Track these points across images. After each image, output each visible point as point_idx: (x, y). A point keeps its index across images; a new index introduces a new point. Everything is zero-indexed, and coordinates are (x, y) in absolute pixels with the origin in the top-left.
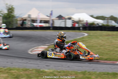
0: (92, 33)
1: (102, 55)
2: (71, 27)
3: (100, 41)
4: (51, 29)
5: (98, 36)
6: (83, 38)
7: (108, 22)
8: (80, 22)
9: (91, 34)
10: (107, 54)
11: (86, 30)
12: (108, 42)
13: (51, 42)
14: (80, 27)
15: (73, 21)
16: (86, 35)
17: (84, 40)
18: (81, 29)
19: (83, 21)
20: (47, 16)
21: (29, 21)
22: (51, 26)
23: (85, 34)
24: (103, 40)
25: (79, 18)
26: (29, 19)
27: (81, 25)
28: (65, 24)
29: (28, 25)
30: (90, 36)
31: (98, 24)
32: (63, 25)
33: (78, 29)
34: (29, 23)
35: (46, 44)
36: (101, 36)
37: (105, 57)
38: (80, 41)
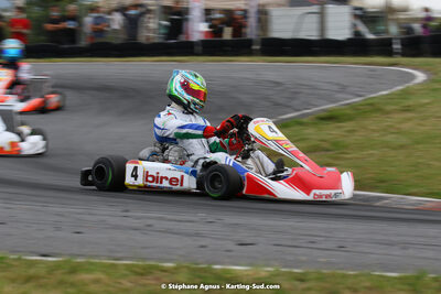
2: (349, 40)
4: (254, 47)
6: (406, 94)
14: (391, 39)
16: (420, 76)
17: (411, 102)
18: (397, 46)
27: (394, 30)
28: (322, 26)
30: (436, 86)
32: (309, 32)
33: (383, 48)
38: (389, 108)
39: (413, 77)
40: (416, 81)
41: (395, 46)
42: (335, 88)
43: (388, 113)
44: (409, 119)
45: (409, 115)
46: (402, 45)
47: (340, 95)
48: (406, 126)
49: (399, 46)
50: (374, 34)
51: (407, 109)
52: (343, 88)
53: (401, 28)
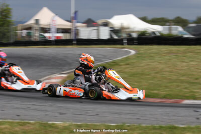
0: (144, 48)
1: (159, 90)
2: (108, 39)
3: (156, 64)
5: (152, 55)
6: (127, 59)
7: (170, 29)
8: (123, 31)
9: (142, 51)
10: (165, 86)
11: (133, 44)
12: (169, 66)
14: (123, 39)
15: (111, 28)
16: (133, 52)
17: (128, 62)
19: (128, 28)
20: (68, 21)
21: (36, 30)
22: (74, 38)
24: (161, 62)
25: (122, 24)
26: (36, 27)
27: (124, 36)
28: (98, 34)
29: (36, 36)
30: (139, 56)
31: (154, 33)
32: (93, 36)
33: (119, 42)
34: (37, 34)
35: (64, 71)
36: (158, 54)
37: (163, 93)
38: (121, 64)
39: (130, 52)
40: (131, 54)
41: (124, 41)
42: (102, 56)
43: (120, 65)
44: (128, 68)
45: (128, 66)
46: (127, 41)
47: (103, 59)
48: (127, 70)
50: (117, 35)
51: (128, 64)
52: (105, 57)
53: (127, 34)
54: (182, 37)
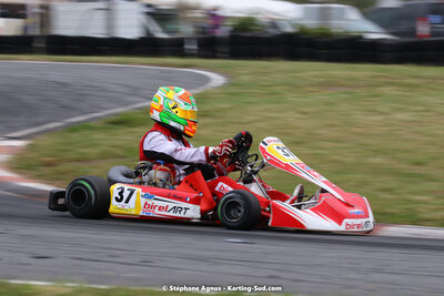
0: (249, 69)
2: (142, 38)
5: (277, 89)
9: (245, 78)
11: (213, 56)
13: (39, 119)
14: (184, 39)
15: (149, 5)
16: (217, 80)
18: (193, 47)
23: (214, 76)
24: (306, 109)
27: (186, 30)
32: (96, 30)
33: (175, 48)
36: (294, 87)
39: (207, 80)
40: (212, 84)
41: (187, 47)
46: (199, 46)
49: (195, 47)
50: (168, 32)
53: (196, 27)
54: (361, 37)
